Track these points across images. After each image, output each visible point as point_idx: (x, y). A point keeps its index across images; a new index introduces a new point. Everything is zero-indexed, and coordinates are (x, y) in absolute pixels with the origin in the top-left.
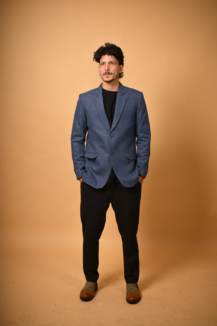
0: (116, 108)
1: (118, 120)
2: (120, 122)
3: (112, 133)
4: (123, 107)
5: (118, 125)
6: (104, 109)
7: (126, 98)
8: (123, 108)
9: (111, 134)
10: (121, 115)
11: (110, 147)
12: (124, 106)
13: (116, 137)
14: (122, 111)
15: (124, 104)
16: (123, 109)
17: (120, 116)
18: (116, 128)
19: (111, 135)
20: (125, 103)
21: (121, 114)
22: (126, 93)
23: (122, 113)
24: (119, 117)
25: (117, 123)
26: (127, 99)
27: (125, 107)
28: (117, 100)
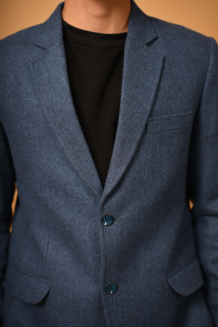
0: (123, 95)
1: (134, 147)
2: (143, 156)
3: (109, 204)
4: (153, 94)
5: (132, 169)
6: (70, 99)
7: (161, 58)
8: (152, 98)
9: (106, 206)
10: (147, 125)
11: (103, 260)
12: (154, 88)
13: (125, 216)
14: (149, 108)
15: (156, 81)
16: (150, 103)
17: (141, 130)
18: (127, 183)
19: (106, 212)
20: (158, 78)
21: (144, 122)
22: (160, 39)
23: (150, 116)
24: (139, 136)
25: (128, 160)
26: (166, 64)
27: (160, 93)
28: (125, 65)
